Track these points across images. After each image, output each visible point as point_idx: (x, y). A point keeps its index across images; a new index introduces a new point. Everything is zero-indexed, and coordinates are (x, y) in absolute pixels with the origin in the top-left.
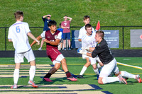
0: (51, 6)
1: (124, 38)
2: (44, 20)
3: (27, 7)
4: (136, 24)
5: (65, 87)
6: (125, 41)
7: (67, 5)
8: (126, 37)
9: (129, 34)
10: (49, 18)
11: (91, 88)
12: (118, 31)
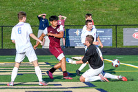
0: (46, 5)
1: (117, 37)
2: (40, 19)
3: (23, 6)
4: (129, 23)
5: (60, 85)
6: (118, 39)
7: (62, 5)
8: (119, 35)
9: (122, 33)
10: (44, 17)
11: (85, 85)
12: (111, 30)
